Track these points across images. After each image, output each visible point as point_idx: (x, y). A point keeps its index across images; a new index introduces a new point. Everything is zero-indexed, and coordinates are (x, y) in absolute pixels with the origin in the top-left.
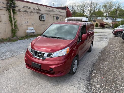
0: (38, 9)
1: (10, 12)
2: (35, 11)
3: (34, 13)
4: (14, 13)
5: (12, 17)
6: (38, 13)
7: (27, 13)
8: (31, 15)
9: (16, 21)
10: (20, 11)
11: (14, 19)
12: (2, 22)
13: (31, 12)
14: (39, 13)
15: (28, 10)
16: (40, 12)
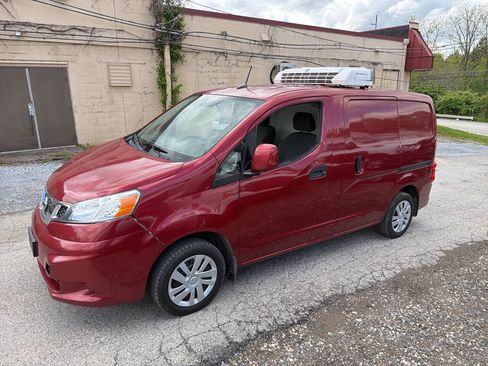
0: (268, 43)
1: (162, 54)
2: (256, 50)
3: (253, 55)
4: (175, 58)
5: (168, 70)
6: (266, 57)
7: (222, 58)
8: (240, 64)
9: (179, 87)
10: (198, 52)
11: (173, 80)
12: (133, 89)
13: (241, 53)
14: (273, 57)
15: (230, 47)
16: (275, 51)
